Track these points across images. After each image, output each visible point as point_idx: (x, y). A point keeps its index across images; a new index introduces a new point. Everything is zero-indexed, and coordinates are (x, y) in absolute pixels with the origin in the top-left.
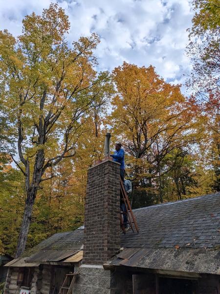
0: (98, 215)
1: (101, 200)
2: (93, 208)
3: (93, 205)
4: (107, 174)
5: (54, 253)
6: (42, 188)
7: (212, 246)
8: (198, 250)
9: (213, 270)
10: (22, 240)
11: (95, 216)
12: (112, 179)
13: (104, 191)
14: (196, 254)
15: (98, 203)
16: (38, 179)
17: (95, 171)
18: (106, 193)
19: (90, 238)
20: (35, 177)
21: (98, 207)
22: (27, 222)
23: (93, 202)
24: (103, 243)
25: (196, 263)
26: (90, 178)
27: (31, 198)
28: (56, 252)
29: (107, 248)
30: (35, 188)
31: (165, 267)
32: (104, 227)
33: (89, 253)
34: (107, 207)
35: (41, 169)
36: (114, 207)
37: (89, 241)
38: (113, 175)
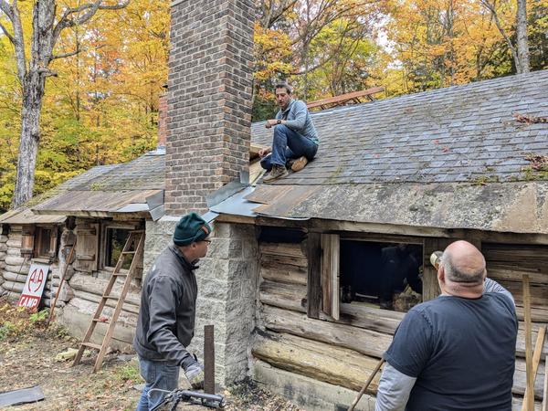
0: (200, 114)
1: (209, 79)
2: (188, 98)
3: (188, 91)
4: (223, 14)
5: (97, 196)
6: (56, 76)
7: (465, 179)
8: (432, 186)
9: (481, 222)
10: (25, 179)
11: (193, 116)
12: (235, 28)
13: (215, 57)
14: (432, 193)
15: (201, 87)
16: (46, 52)
17: (192, 8)
18: (221, 62)
19: (180, 163)
20: (36, 49)
21: (200, 95)
22: (30, 144)
23: (189, 84)
24: (213, 173)
25: (433, 209)
26: (180, 26)
27: (34, 94)
28: (100, 194)
29: (221, 184)
30: (40, 74)
31: (360, 217)
32: (214, 139)
33: (179, 194)
34: (222, 96)
35: (50, 31)
36: (239, 97)
37: (180, 169)
38: (238, 18)
